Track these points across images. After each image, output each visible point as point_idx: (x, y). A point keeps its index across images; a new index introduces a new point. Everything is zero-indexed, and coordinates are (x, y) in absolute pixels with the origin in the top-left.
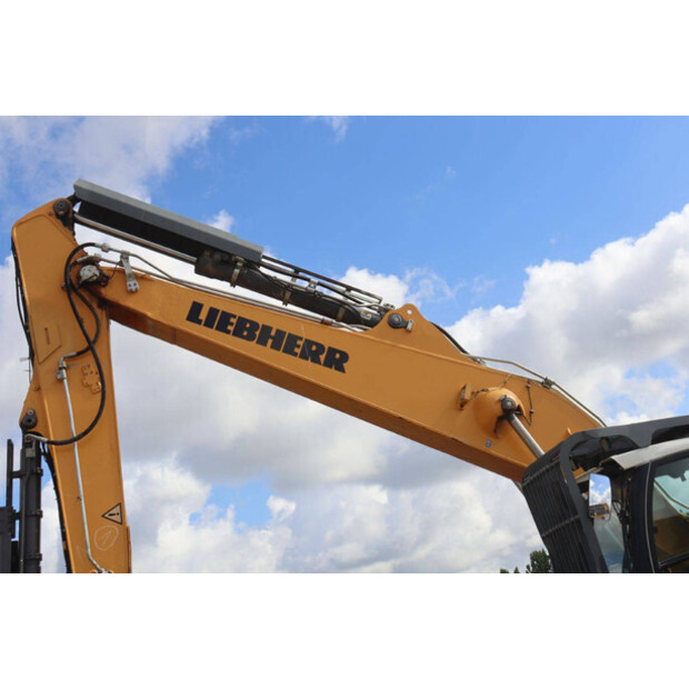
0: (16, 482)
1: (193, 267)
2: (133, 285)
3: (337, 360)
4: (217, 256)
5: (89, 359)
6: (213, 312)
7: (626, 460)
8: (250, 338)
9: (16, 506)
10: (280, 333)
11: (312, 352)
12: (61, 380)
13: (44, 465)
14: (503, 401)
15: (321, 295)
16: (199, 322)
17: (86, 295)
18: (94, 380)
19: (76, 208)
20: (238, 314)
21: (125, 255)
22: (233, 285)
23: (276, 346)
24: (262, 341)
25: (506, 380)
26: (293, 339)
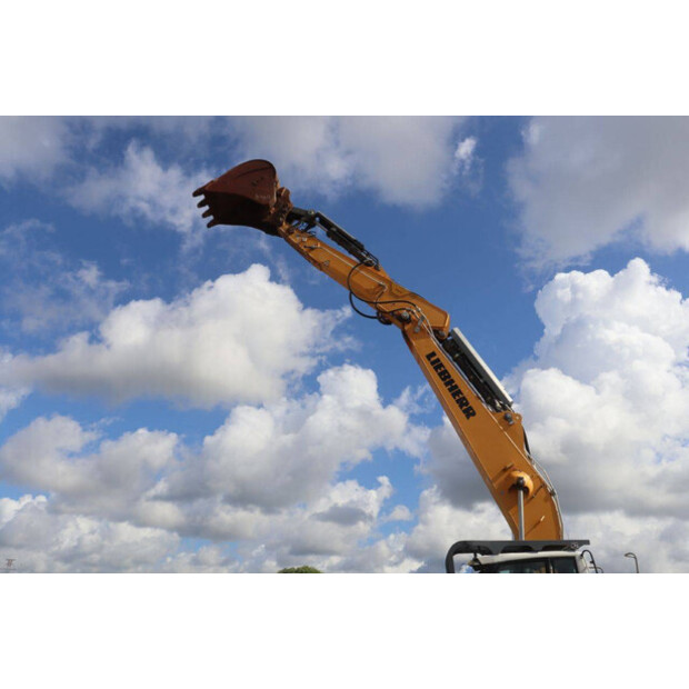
2: (417, 330)
3: (469, 413)
6: (438, 360)
8: (443, 379)
10: (456, 386)
11: (462, 402)
14: (520, 479)
20: (447, 368)
21: (423, 318)
23: (450, 390)
24: (446, 384)
26: (460, 392)
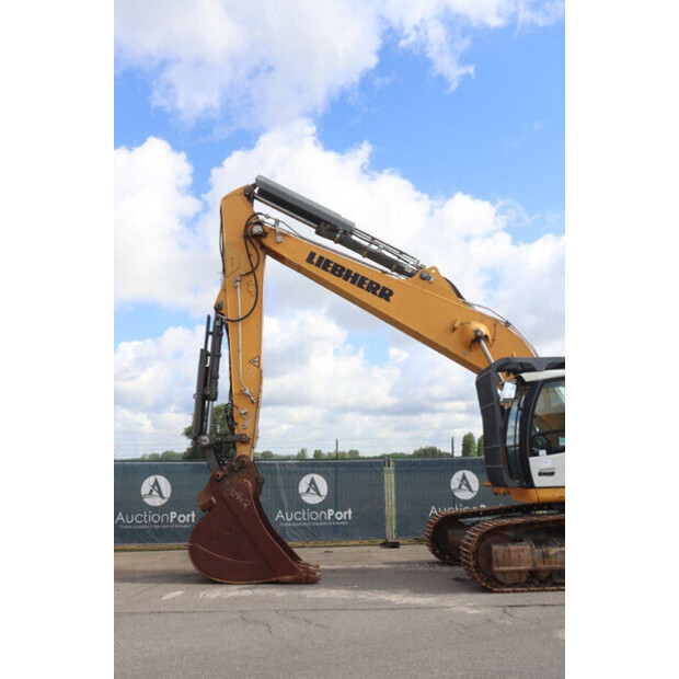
0: (210, 337)
1: (314, 230)
2: (279, 238)
3: (386, 294)
4: (328, 226)
5: (252, 277)
6: (321, 258)
7: (528, 377)
8: (339, 276)
9: (209, 349)
10: (357, 275)
11: (373, 288)
12: (236, 287)
13: (224, 331)
14: (476, 331)
15: (384, 255)
16: (312, 263)
17: (254, 242)
18: (253, 288)
19: (256, 191)
20: (335, 261)
21: (277, 221)
22: (336, 242)
24: (346, 279)
25: (483, 318)
26: (363, 279)
